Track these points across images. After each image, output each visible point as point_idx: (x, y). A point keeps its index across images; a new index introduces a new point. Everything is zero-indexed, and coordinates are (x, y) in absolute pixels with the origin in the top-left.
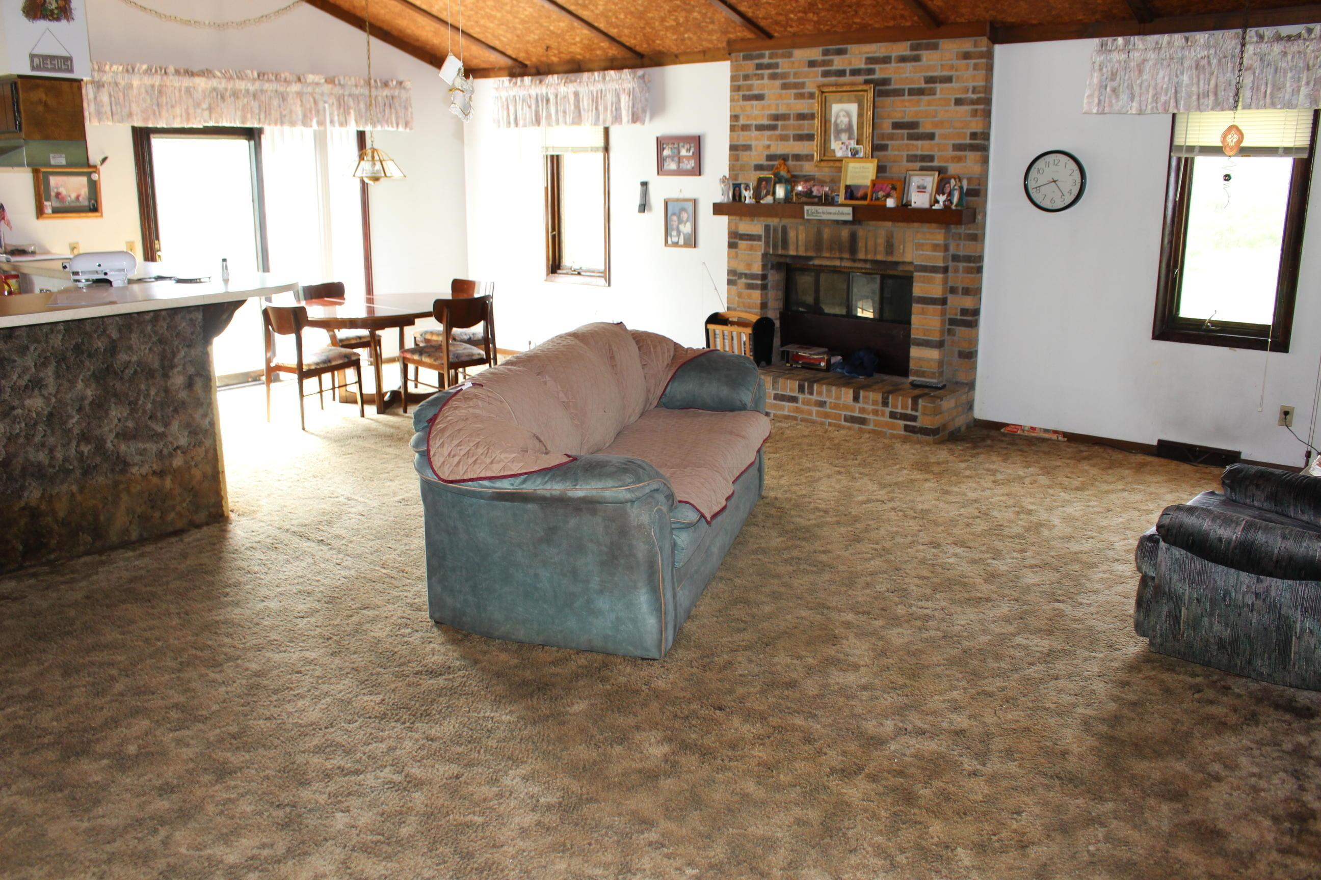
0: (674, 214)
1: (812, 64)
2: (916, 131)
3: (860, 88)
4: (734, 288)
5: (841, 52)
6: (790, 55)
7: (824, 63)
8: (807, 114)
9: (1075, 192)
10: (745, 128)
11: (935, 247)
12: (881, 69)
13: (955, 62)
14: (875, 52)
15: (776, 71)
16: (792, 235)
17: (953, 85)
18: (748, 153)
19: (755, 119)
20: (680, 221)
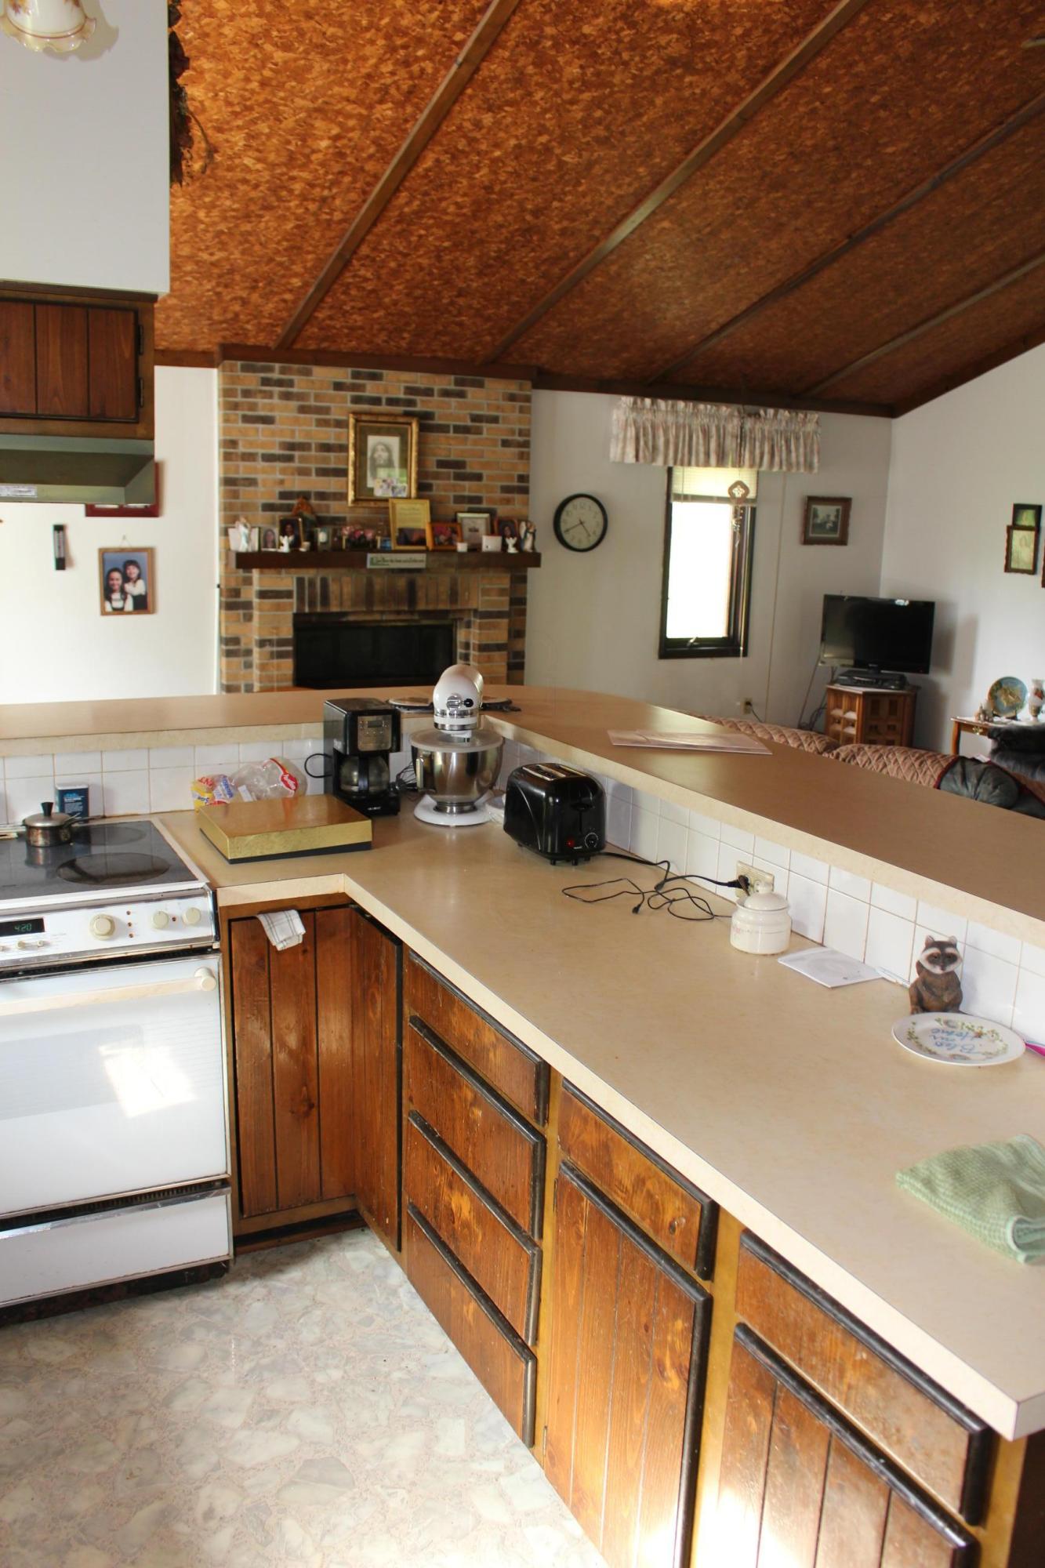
0: (116, 570)
1: (338, 386)
2: (462, 471)
3: (401, 420)
4: (235, 660)
5: (374, 377)
6: (308, 373)
7: (354, 387)
8: (334, 445)
9: (599, 532)
10: (249, 457)
11: (502, 592)
12: (422, 401)
13: (502, 403)
14: (416, 382)
15: (290, 390)
16: (333, 588)
17: (500, 426)
18: (252, 489)
19: (262, 448)
20: (126, 579)
